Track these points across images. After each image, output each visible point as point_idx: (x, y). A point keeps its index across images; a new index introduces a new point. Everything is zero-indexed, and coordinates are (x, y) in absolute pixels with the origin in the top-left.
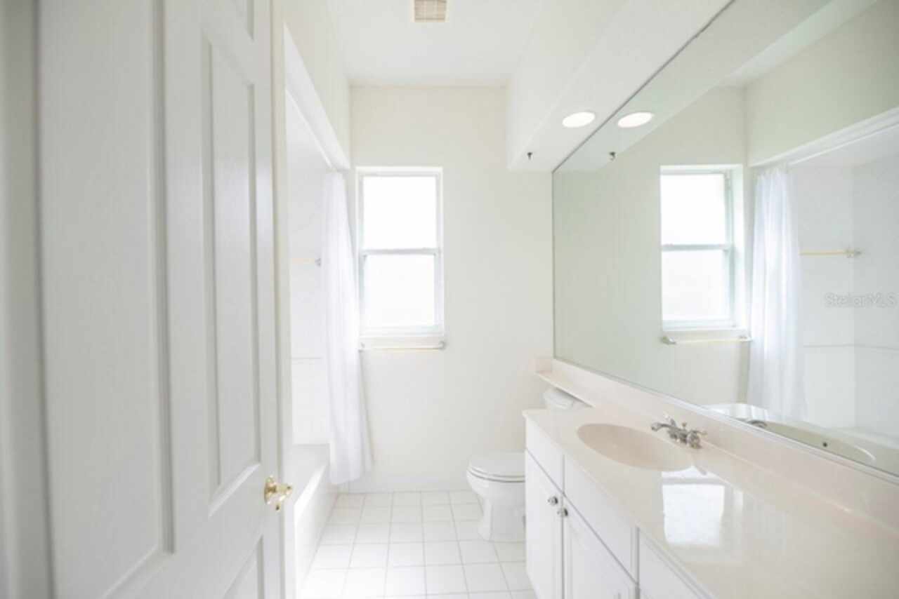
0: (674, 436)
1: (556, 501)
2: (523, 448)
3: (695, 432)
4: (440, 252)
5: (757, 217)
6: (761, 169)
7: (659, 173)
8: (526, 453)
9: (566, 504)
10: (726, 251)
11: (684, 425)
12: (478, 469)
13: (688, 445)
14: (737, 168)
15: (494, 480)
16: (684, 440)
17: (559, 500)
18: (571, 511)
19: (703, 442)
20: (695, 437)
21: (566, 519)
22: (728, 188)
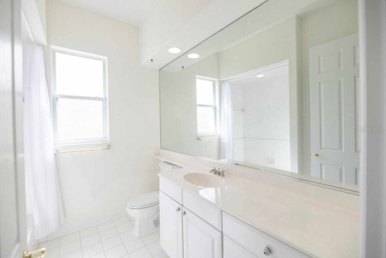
0: (216, 173)
1: (179, 209)
2: (157, 190)
3: (223, 171)
4: (106, 99)
5: (222, 97)
6: (223, 81)
7: (195, 78)
8: (160, 191)
9: (184, 209)
10: (214, 108)
11: (219, 169)
12: (133, 205)
13: (221, 176)
14: (217, 80)
15: (140, 208)
16: (219, 174)
17: (181, 209)
18: (187, 211)
19: (225, 174)
20: (223, 173)
21: (184, 217)
22: (214, 86)
